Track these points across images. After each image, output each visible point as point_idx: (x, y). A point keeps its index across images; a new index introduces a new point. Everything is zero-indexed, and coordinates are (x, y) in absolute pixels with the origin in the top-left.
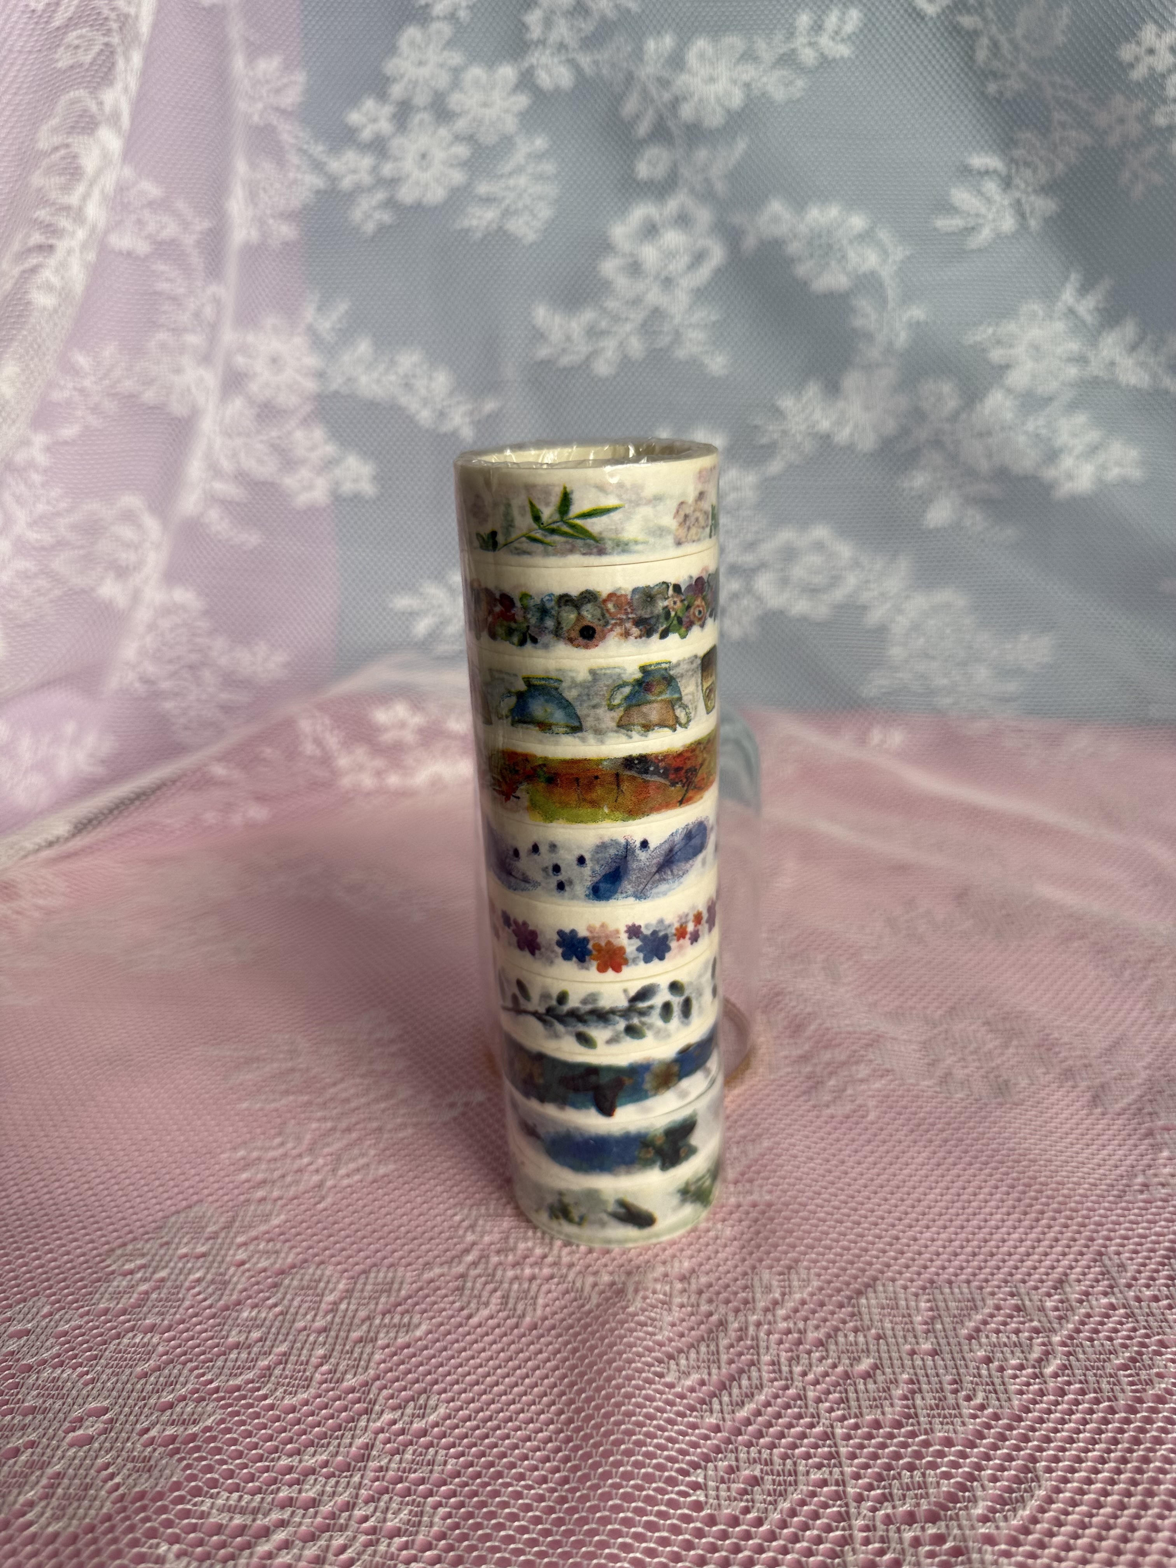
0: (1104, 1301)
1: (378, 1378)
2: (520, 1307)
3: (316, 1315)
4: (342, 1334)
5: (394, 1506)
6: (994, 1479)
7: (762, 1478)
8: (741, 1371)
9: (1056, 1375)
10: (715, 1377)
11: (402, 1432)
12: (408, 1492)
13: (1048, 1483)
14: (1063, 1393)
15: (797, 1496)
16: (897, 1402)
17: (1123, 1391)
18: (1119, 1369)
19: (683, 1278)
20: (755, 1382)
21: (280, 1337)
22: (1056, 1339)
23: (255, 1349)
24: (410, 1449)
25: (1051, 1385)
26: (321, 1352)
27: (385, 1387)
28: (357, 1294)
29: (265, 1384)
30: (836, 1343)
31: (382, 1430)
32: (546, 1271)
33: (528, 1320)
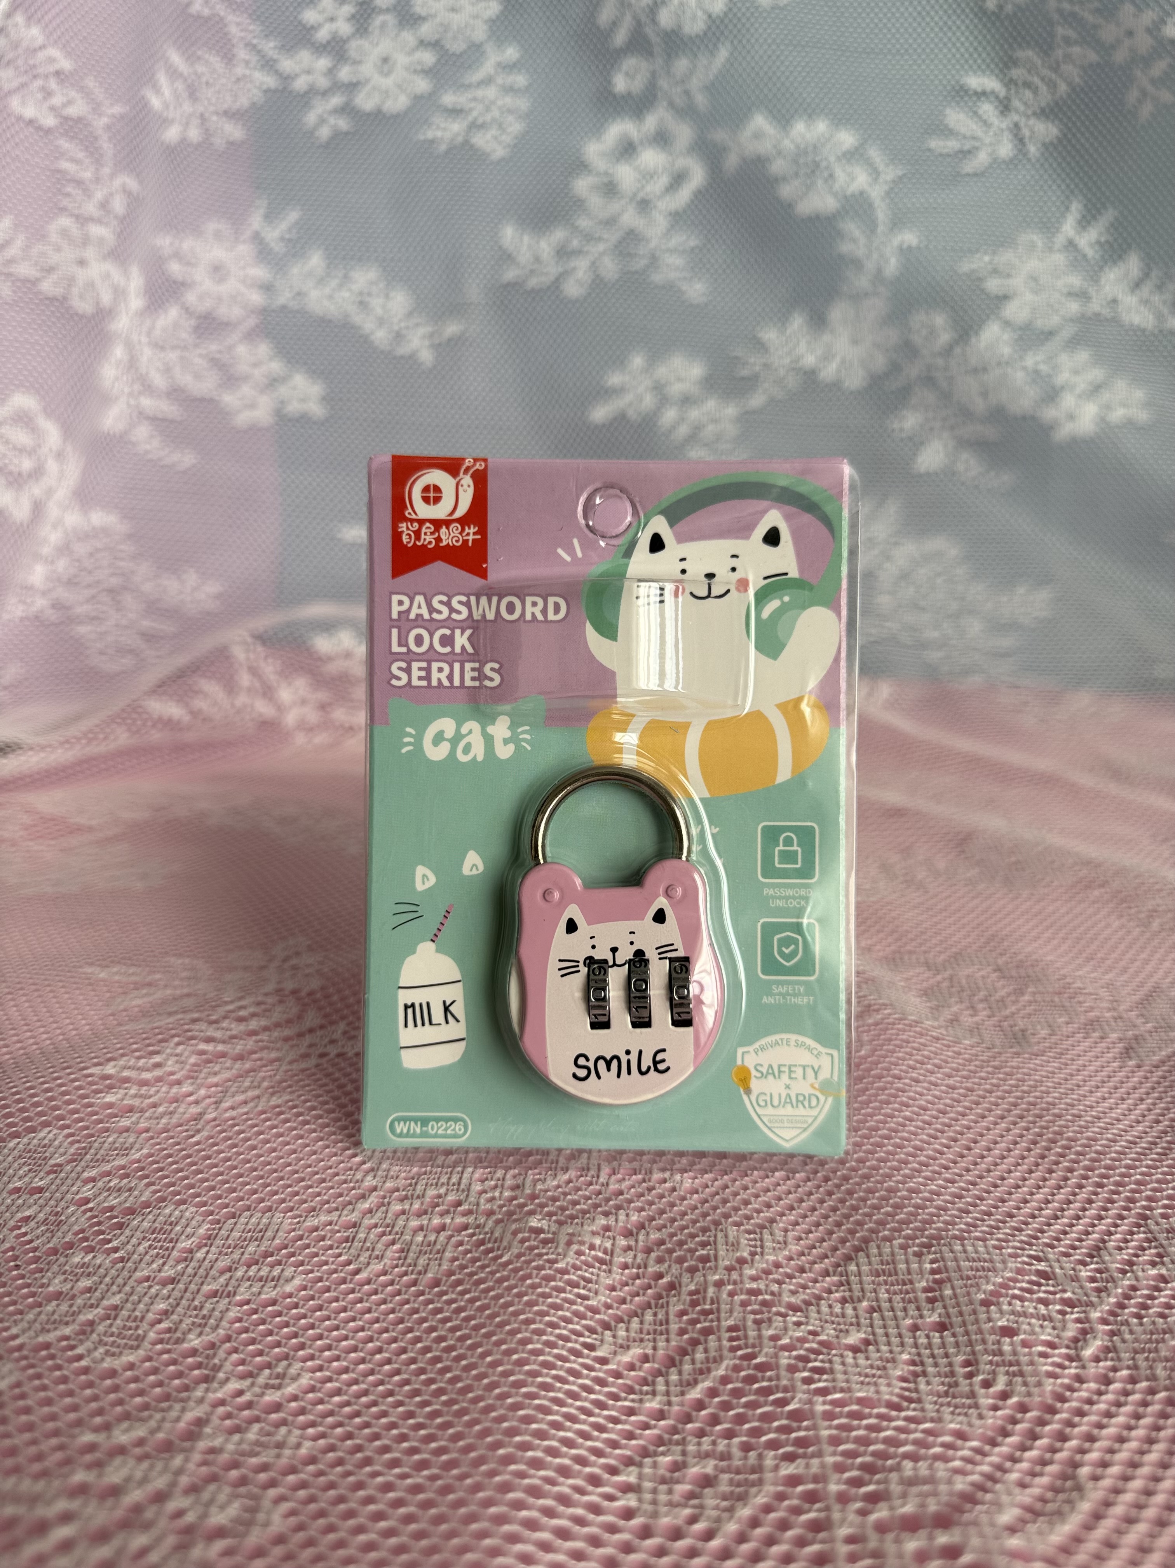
0: (1153, 1272)
1: (228, 1339)
2: (422, 1261)
3: (164, 1264)
4: (193, 1287)
5: (222, 1497)
6: (1024, 1485)
7: (716, 1479)
8: (695, 1342)
9: (1097, 1359)
10: (661, 1352)
11: (249, 1405)
12: (244, 1481)
14: (1107, 1381)
15: (760, 1500)
16: (894, 1382)
19: (628, 1234)
20: (712, 1354)
21: (115, 1288)
22: (1095, 1315)
23: (79, 1301)
24: (256, 1427)
25: (1092, 1370)
26: (162, 1306)
27: (236, 1350)
28: (219, 1242)
29: (81, 1342)
30: (819, 1312)
31: (222, 1403)
32: (459, 1220)
33: (430, 1275)
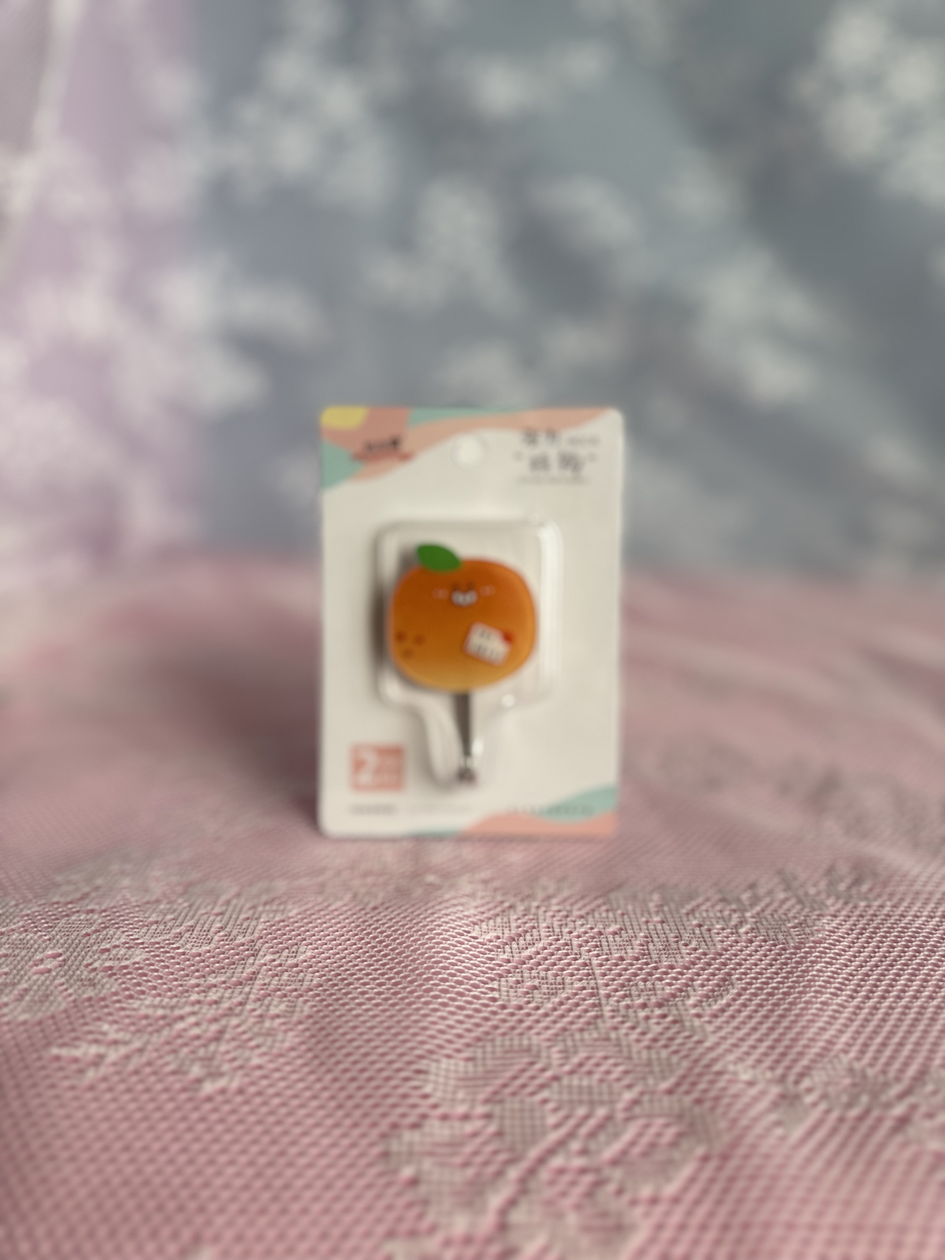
1: (261, 938)
3: (214, 907)
4: (234, 916)
5: (275, 1003)
6: (703, 986)
7: (540, 987)
8: (526, 932)
9: (747, 933)
10: (506, 935)
12: (285, 996)
13: (740, 985)
14: (751, 942)
15: (564, 995)
16: (636, 947)
18: (791, 929)
22: (748, 915)
23: (170, 924)
24: (286, 974)
25: (744, 937)
26: (219, 925)
27: (267, 942)
29: (177, 941)
30: (593, 917)
31: (265, 965)
33: (371, 905)
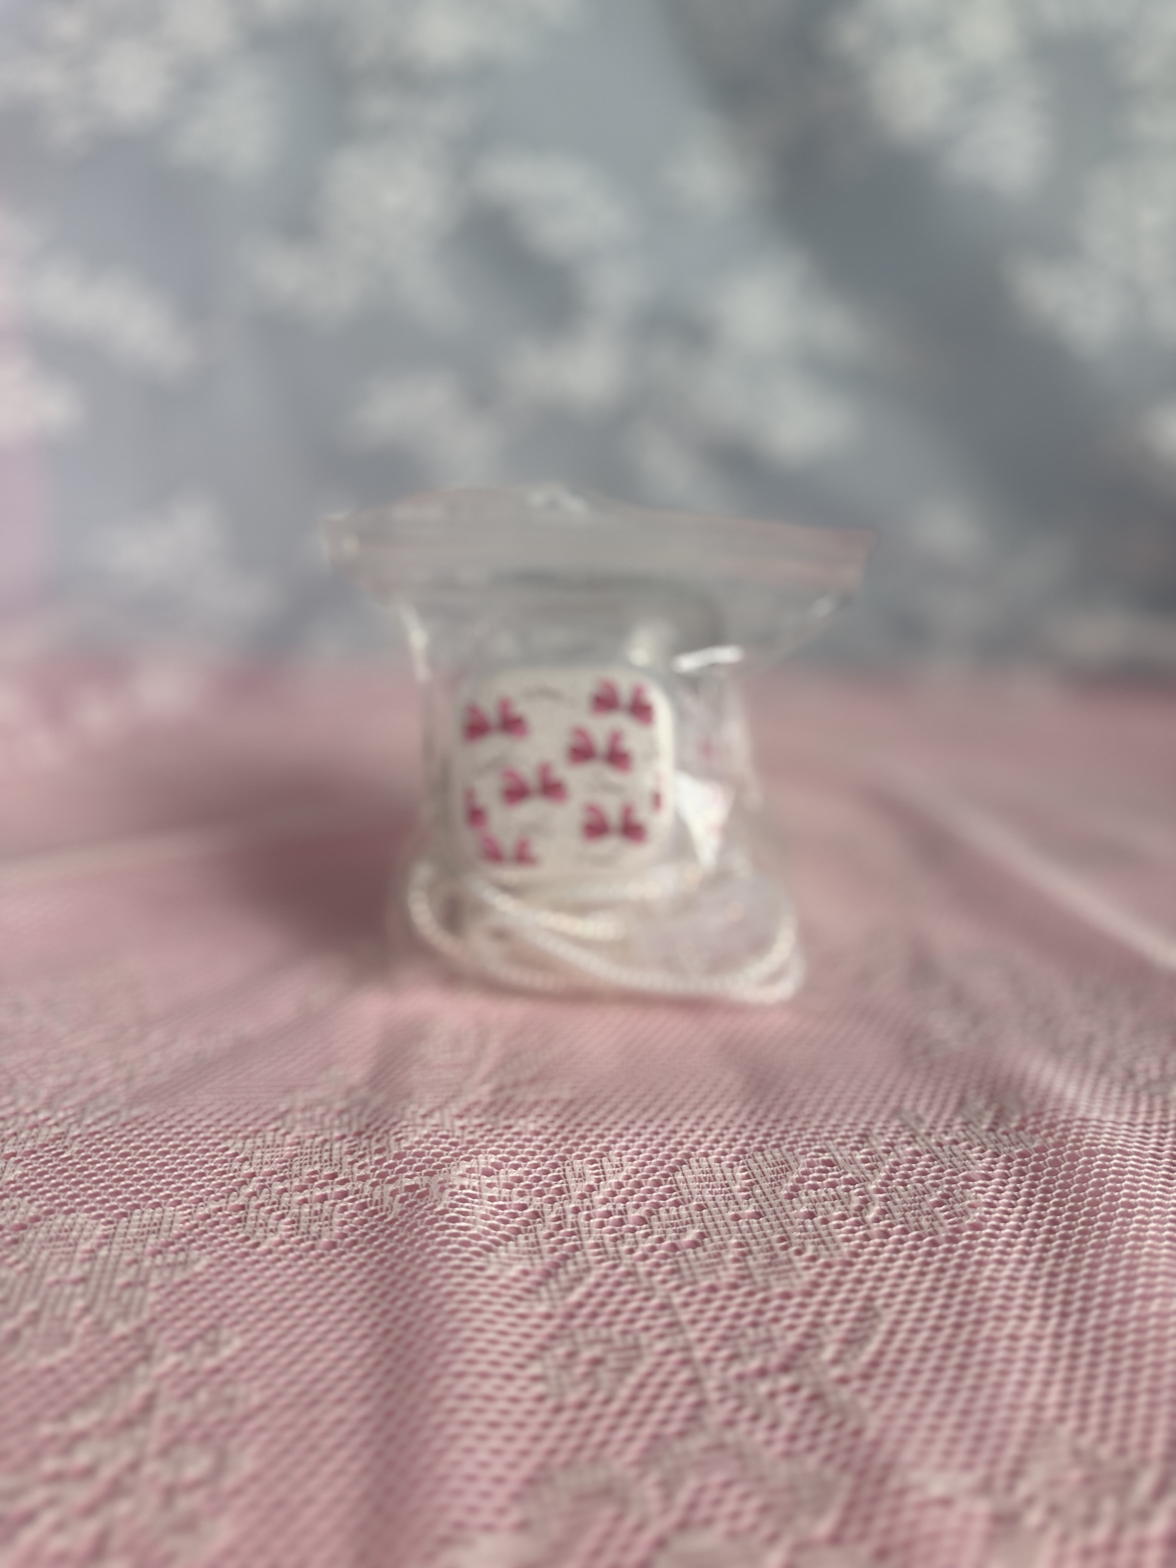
0: (909, 1149)
1: (153, 1320)
2: (314, 1228)
3: (69, 1266)
4: (105, 1282)
7: (604, 1358)
8: (565, 1258)
9: (877, 1220)
10: (538, 1267)
12: (206, 1437)
14: (886, 1235)
15: (643, 1370)
16: (729, 1265)
17: (941, 1225)
18: (934, 1207)
20: (583, 1266)
21: (28, 1295)
22: (872, 1187)
24: (203, 1390)
25: (875, 1228)
26: (79, 1303)
27: (165, 1328)
28: (118, 1239)
30: (659, 1219)
31: (166, 1375)
32: (338, 1189)
33: (325, 1240)
